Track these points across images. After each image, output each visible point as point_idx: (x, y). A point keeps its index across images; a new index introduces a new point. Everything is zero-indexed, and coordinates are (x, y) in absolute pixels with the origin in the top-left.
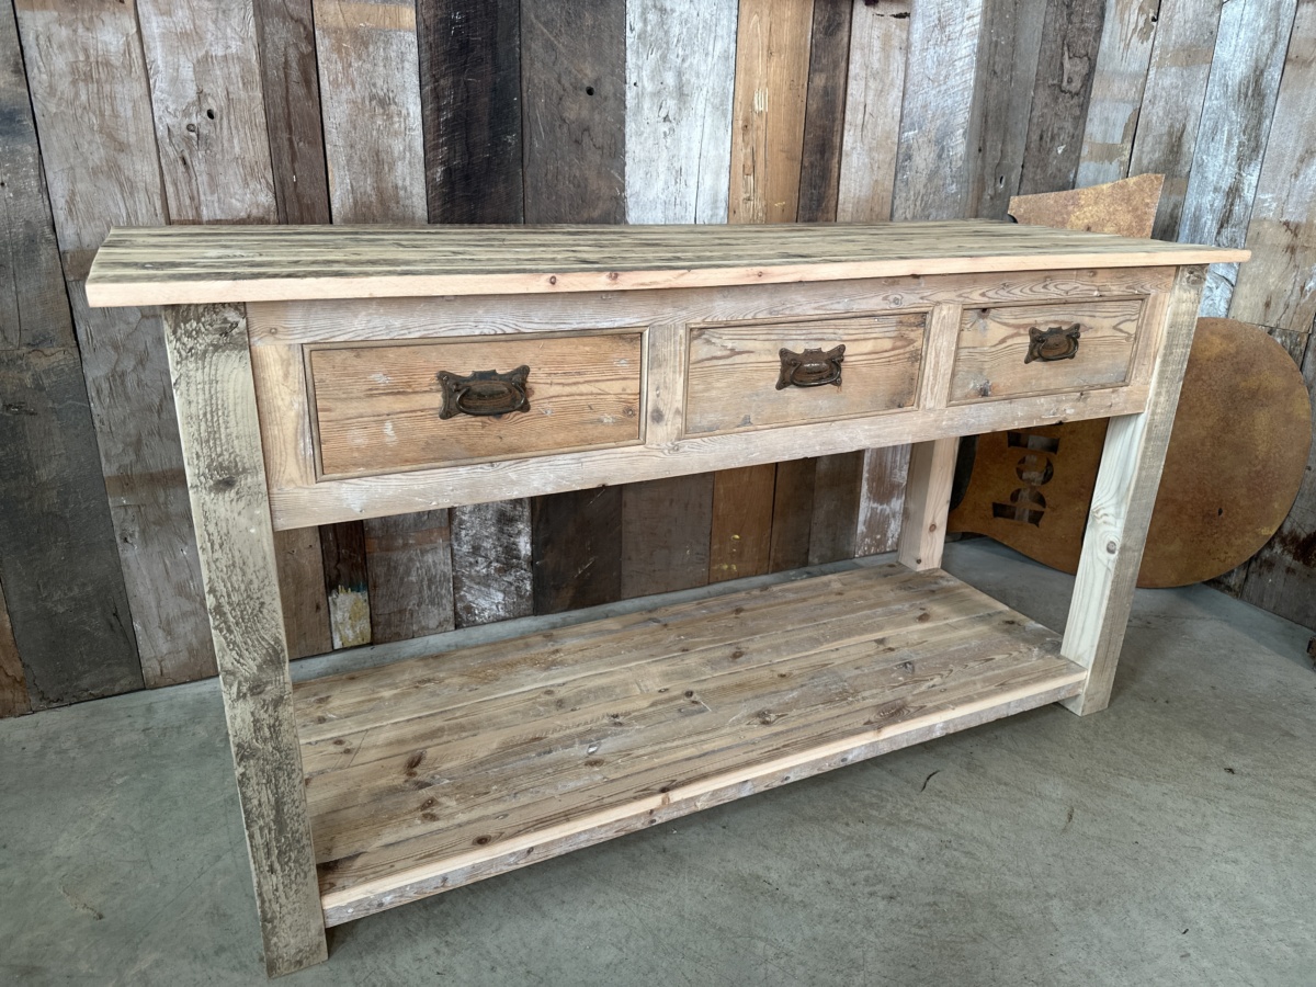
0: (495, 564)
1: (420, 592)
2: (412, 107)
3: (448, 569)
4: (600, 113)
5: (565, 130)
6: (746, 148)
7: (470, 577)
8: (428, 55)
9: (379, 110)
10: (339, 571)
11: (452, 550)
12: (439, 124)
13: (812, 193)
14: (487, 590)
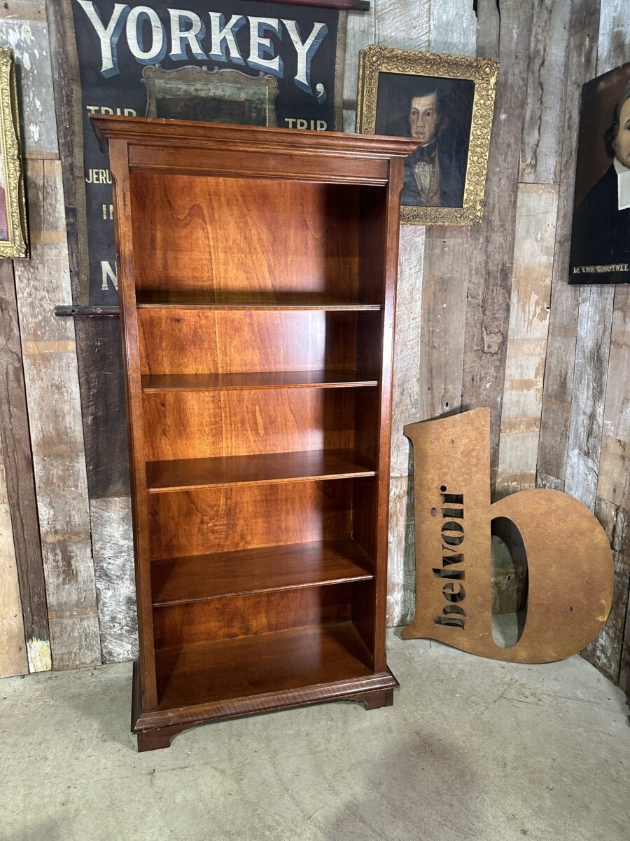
0: (125, 628)
1: (80, 642)
2: (74, 389)
3: (97, 630)
7: (110, 634)
8: (83, 363)
9: (56, 391)
10: (33, 628)
11: (99, 619)
12: (90, 395)
14: (120, 642)
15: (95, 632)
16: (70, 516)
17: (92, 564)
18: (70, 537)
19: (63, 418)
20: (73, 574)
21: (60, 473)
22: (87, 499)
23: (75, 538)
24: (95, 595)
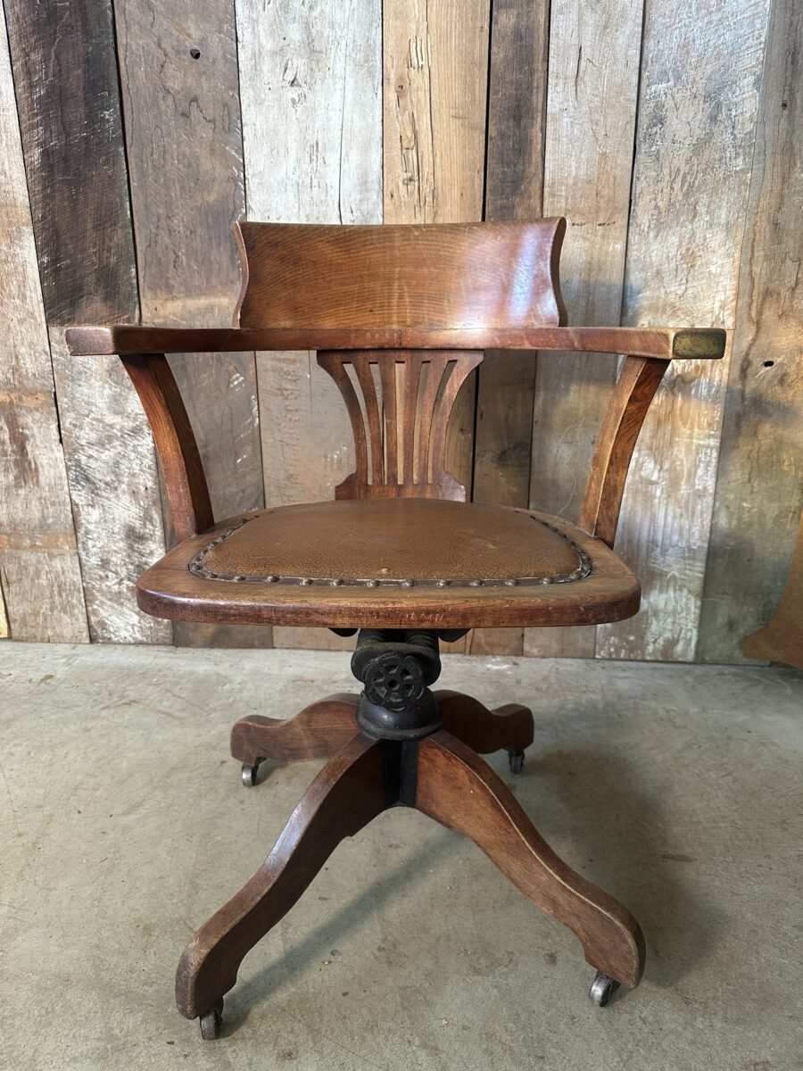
0: (126, 582)
1: (52, 597)
3: (77, 578)
4: (208, 79)
5: (170, 101)
6: (403, 115)
7: (100, 590)
8: (16, 27)
11: (80, 559)
12: (33, 101)
13: (504, 173)
14: (120, 608)
15: (74, 582)
16: (17, 358)
17: (62, 457)
18: (20, 399)
20: (31, 469)
22: (44, 326)
23: (29, 401)
24: (71, 516)
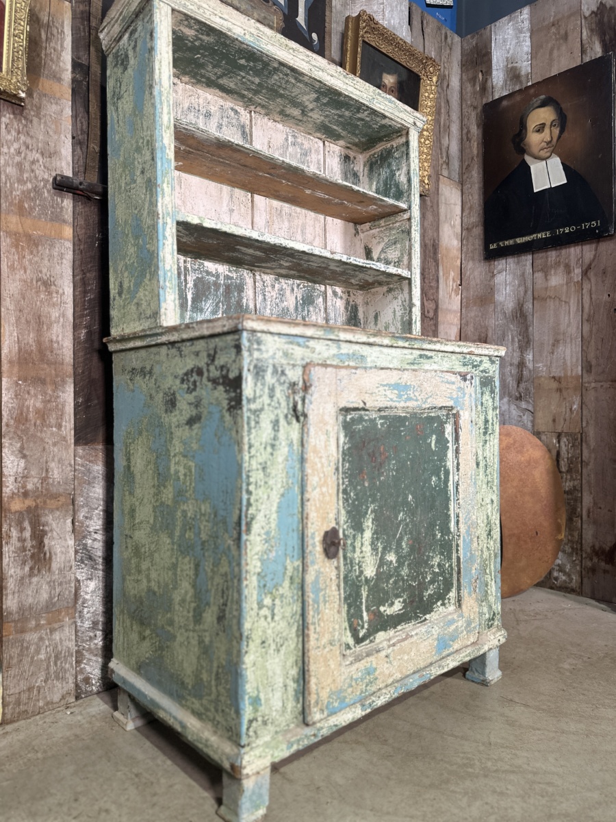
1: (48, 669)
2: (66, 288)
3: (72, 645)
7: (89, 650)
8: (80, 257)
9: (43, 288)
11: (76, 627)
12: (85, 301)
15: (69, 648)
16: (47, 471)
17: (73, 544)
18: (45, 502)
19: (48, 328)
20: (45, 559)
21: (39, 405)
22: (73, 446)
23: (51, 503)
24: (73, 590)
